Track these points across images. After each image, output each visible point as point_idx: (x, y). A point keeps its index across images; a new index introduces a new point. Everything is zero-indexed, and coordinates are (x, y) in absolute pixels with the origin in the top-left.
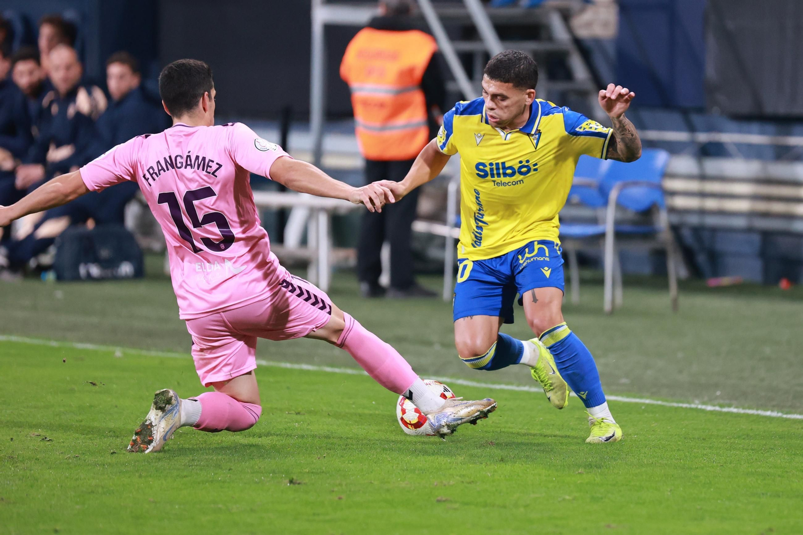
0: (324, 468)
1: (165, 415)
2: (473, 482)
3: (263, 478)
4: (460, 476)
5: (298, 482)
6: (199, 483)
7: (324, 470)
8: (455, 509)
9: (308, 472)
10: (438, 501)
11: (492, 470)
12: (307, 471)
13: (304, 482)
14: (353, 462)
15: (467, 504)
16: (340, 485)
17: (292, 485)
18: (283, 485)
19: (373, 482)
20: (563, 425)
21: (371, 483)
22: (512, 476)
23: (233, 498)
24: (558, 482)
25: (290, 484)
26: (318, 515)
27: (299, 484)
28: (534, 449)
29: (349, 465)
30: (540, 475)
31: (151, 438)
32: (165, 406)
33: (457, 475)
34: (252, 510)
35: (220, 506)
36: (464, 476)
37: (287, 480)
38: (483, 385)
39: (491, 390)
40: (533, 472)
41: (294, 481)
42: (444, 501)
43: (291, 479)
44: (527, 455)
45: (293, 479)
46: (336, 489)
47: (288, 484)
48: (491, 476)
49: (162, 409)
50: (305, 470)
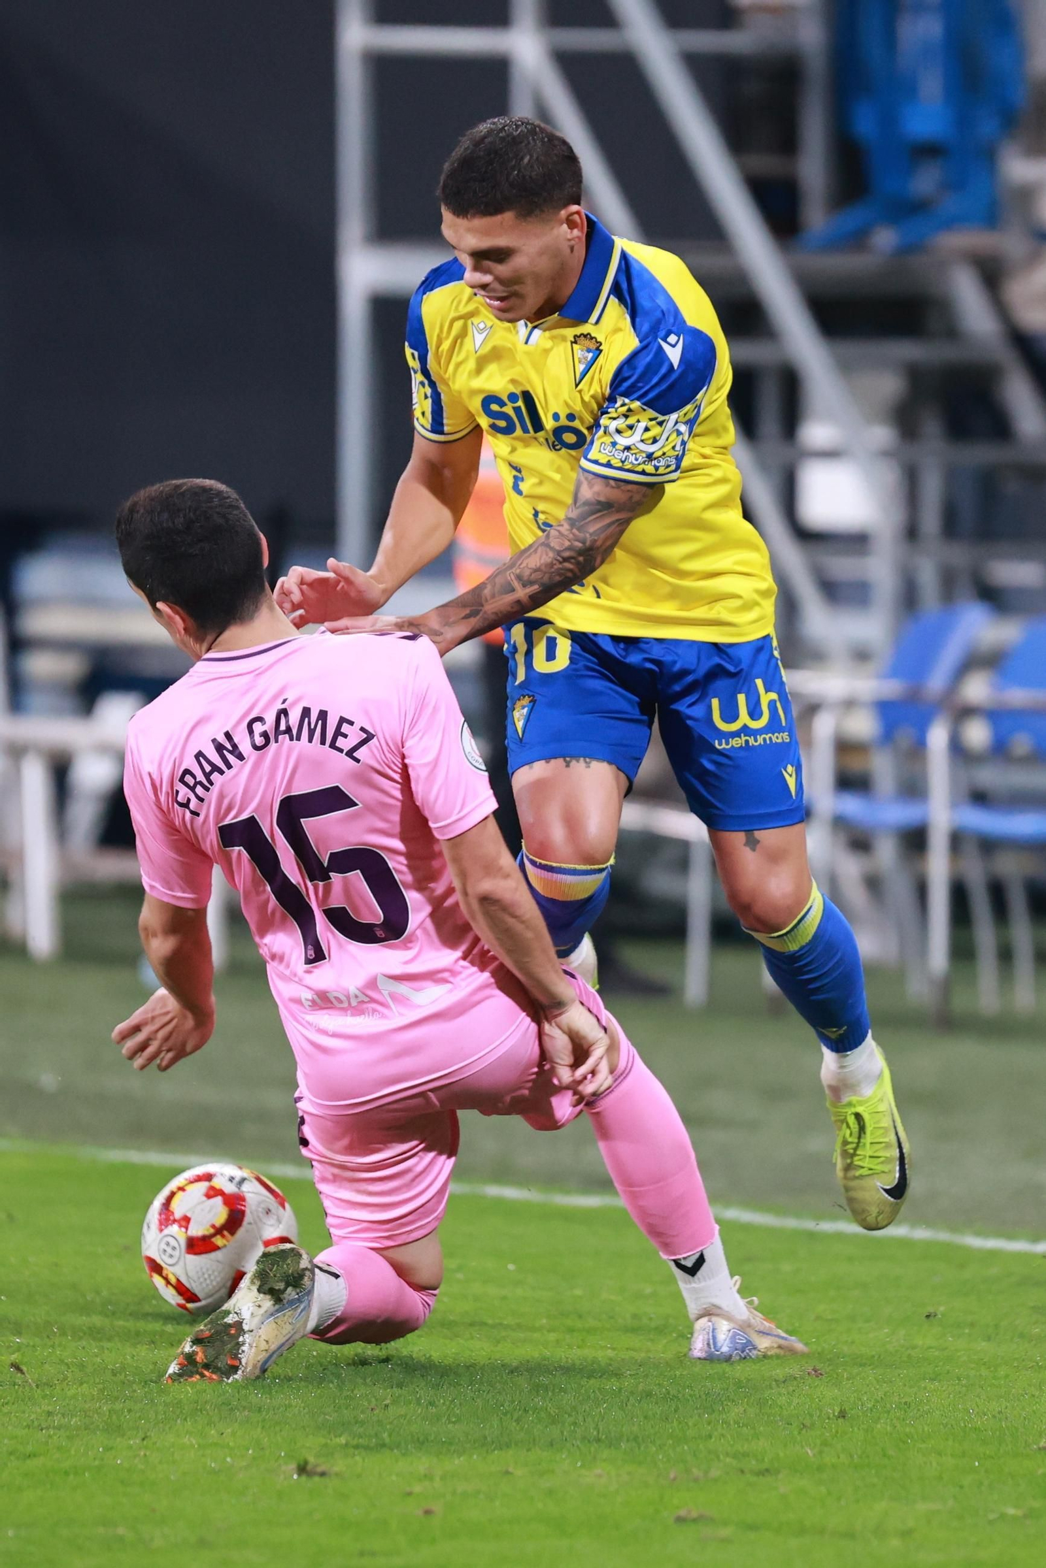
0: (385, 1435)
1: (278, 1311)
2: (767, 1470)
3: (229, 1459)
4: (735, 1456)
5: (319, 1469)
6: (67, 1473)
7: (387, 1440)
8: (726, 1541)
9: (346, 1445)
10: (680, 1520)
11: (818, 1442)
12: (344, 1442)
13: (336, 1469)
14: (458, 1421)
15: (753, 1527)
16: (428, 1477)
17: (304, 1478)
18: (282, 1477)
19: (511, 1470)
20: (997, 1326)
21: (507, 1473)
22: (868, 1457)
23: (154, 1510)
24: (986, 1471)
25: (299, 1475)
26: (373, 1554)
27: (323, 1474)
28: (925, 1388)
29: (450, 1426)
30: (940, 1454)
31: (236, 1363)
32: (285, 1289)
33: (727, 1454)
34: (202, 1543)
35: (121, 1531)
36: (745, 1455)
37: (293, 1466)
38: (791, 1223)
39: (811, 1236)
40: (923, 1446)
41: (309, 1467)
42: (695, 1520)
43: (302, 1463)
44: (906, 1403)
45: (306, 1463)
46: (417, 1489)
47: (295, 1477)
48: (814, 1455)
49: (276, 1295)
50: (338, 1440)
